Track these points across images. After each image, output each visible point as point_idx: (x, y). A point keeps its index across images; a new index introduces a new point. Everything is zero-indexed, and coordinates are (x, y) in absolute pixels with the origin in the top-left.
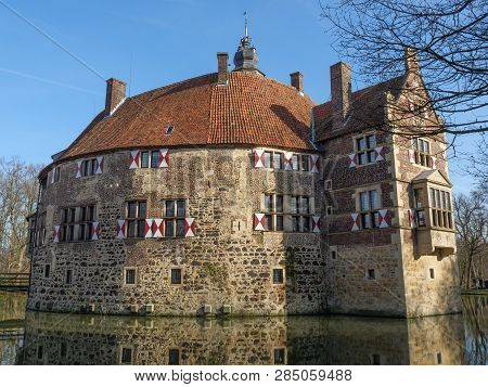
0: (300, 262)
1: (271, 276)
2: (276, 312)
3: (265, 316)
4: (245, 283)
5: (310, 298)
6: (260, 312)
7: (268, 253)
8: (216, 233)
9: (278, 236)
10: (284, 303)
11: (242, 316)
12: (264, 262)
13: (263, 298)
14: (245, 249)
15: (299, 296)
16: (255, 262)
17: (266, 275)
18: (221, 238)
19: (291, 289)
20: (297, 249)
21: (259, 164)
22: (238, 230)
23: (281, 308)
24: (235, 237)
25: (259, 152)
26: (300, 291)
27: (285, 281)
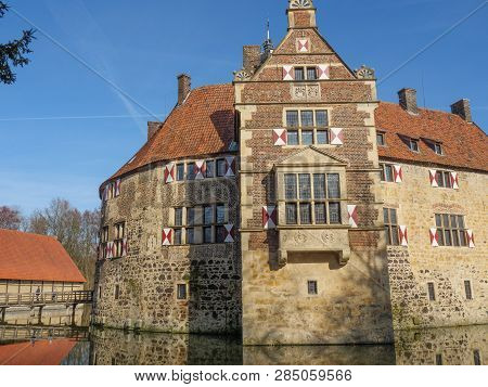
0: (205, 276)
1: (175, 291)
2: (178, 329)
3: (168, 332)
4: (154, 298)
5: (215, 315)
6: (165, 328)
7: (173, 268)
8: (137, 251)
9: (184, 251)
10: (186, 320)
11: (151, 332)
12: (169, 277)
13: (167, 314)
14: (155, 265)
15: (201, 313)
16: (162, 277)
17: (170, 290)
18: (141, 255)
19: (195, 305)
20: (203, 262)
21: (169, 179)
22: (152, 246)
23: (182, 325)
24: (149, 253)
25: (169, 167)
26: (203, 308)
27: (188, 296)
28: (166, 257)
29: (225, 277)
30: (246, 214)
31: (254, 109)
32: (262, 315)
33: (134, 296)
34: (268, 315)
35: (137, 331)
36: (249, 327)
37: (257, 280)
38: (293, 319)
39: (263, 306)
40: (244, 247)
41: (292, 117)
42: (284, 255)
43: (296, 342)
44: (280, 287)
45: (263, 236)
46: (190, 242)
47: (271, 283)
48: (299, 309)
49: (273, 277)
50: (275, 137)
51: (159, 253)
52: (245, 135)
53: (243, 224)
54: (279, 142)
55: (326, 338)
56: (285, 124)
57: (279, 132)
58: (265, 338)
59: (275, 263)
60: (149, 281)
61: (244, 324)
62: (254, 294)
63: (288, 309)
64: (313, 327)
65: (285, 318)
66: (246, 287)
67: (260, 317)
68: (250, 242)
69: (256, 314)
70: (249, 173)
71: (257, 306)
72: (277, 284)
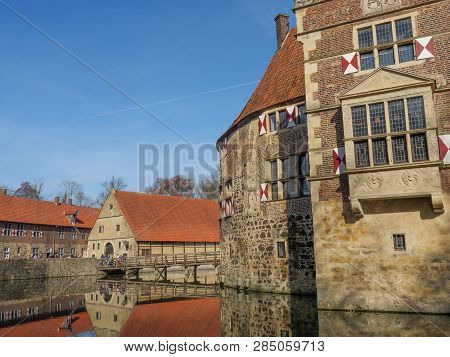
0: (303, 233)
1: (276, 249)
2: (280, 289)
3: (272, 293)
4: (258, 257)
6: (269, 288)
7: (272, 225)
9: (281, 206)
10: (287, 280)
11: (258, 292)
12: (269, 235)
13: (270, 273)
14: (256, 223)
15: (301, 273)
16: (263, 235)
17: (270, 249)
18: (245, 213)
19: (294, 265)
20: (300, 218)
21: (263, 131)
22: (253, 202)
23: (284, 285)
24: (251, 211)
27: (287, 255)
28: (265, 214)
30: (315, 159)
31: (318, 36)
32: (339, 276)
33: (242, 255)
34: (345, 275)
35: (246, 291)
36: (325, 289)
37: (331, 236)
38: (377, 280)
39: (340, 265)
41: (365, 36)
43: (381, 308)
44: (357, 243)
45: (335, 184)
47: (347, 239)
48: (384, 269)
49: (349, 231)
50: (345, 64)
51: (259, 210)
52: (310, 69)
53: (312, 172)
54: (350, 69)
55: (420, 305)
56: (356, 46)
57: (349, 57)
58: (344, 302)
59: (351, 216)
60: (252, 237)
61: (319, 285)
62: (328, 252)
63: (369, 268)
64: (403, 291)
65: (366, 279)
66: (318, 245)
67: (336, 278)
68: (321, 191)
69: (331, 275)
70: (316, 112)
71: (332, 265)
72: (355, 239)
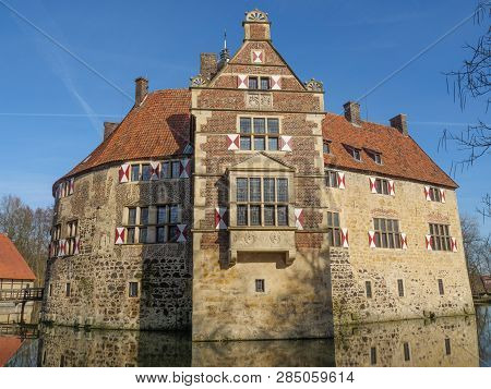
0: (157, 275)
1: (127, 289)
2: (129, 326)
3: (119, 329)
4: (106, 296)
5: (166, 313)
6: (115, 325)
7: (125, 266)
8: (89, 250)
9: (137, 250)
10: (137, 317)
11: (102, 329)
12: (121, 275)
13: (118, 311)
14: (107, 263)
15: (153, 310)
16: (114, 276)
17: (122, 288)
18: (93, 254)
19: (146, 303)
20: (155, 261)
21: (124, 179)
22: (105, 245)
23: (133, 322)
24: (101, 252)
25: (125, 167)
26: (154, 305)
27: (139, 294)
28: (119, 254)
29: (177, 275)
30: (199, 215)
31: (209, 114)
32: (211, 312)
33: (86, 293)
34: (218, 311)
35: (87, 328)
36: (199, 323)
37: (207, 279)
38: (241, 316)
39: (213, 303)
40: (196, 247)
41: (245, 124)
42: (234, 254)
43: (243, 337)
44: (229, 286)
45: (214, 237)
46: (143, 241)
47: (221, 282)
48: (247, 306)
49: (223, 276)
50: (229, 142)
51: (112, 252)
52: (200, 139)
53: (196, 225)
54: (233, 147)
55: (272, 333)
56: (238, 130)
57: (233, 137)
58: (214, 334)
59: (225, 262)
60: (101, 280)
61: (194, 321)
62: (204, 292)
63: (236, 306)
64: (260, 324)
65: (234, 315)
66: (196, 285)
67: (210, 315)
68: (202, 242)
69: (206, 311)
70: (202, 176)
71: (207, 304)
72: (227, 282)
